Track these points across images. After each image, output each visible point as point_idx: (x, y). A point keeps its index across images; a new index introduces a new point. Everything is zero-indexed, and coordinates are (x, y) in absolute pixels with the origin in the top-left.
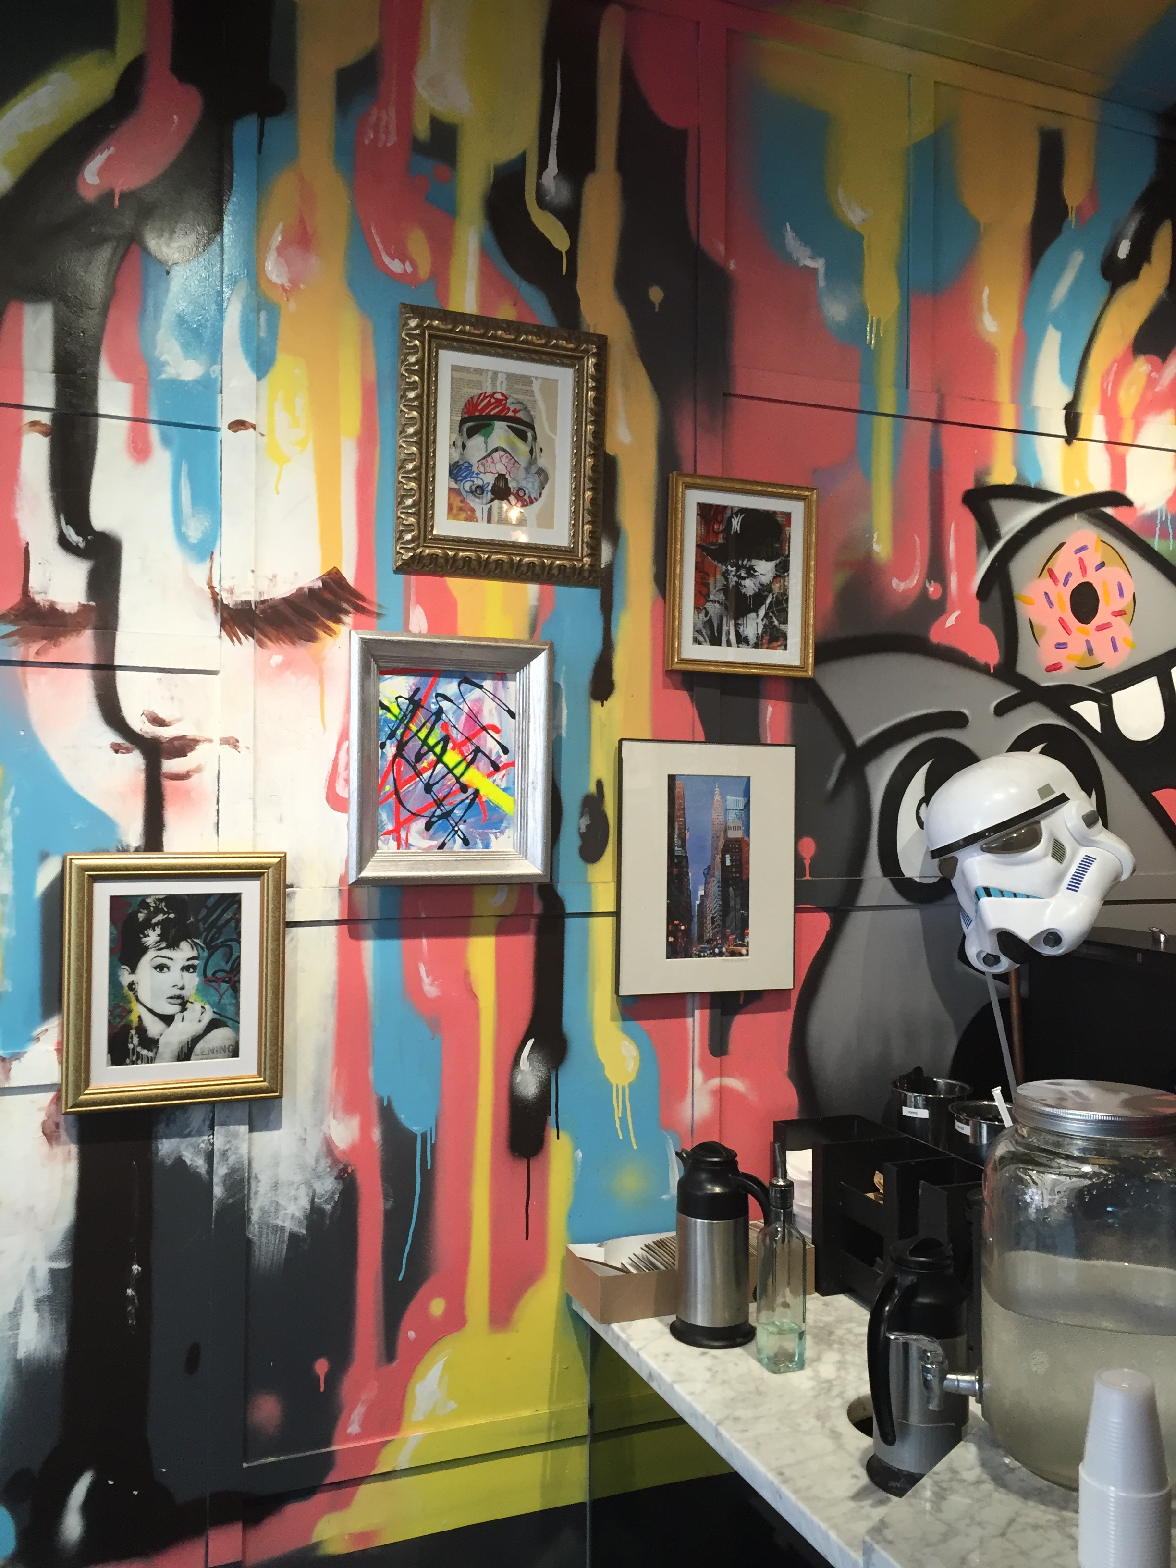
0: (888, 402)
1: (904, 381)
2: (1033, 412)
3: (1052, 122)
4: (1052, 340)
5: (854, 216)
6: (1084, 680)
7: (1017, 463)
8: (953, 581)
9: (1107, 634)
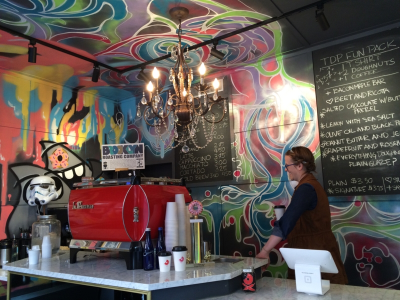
0: (26, 127)
1: (29, 125)
2: (51, 130)
3: (55, 89)
4: (55, 120)
5: (20, 100)
6: (60, 170)
7: (49, 137)
8: (37, 155)
9: (64, 163)
